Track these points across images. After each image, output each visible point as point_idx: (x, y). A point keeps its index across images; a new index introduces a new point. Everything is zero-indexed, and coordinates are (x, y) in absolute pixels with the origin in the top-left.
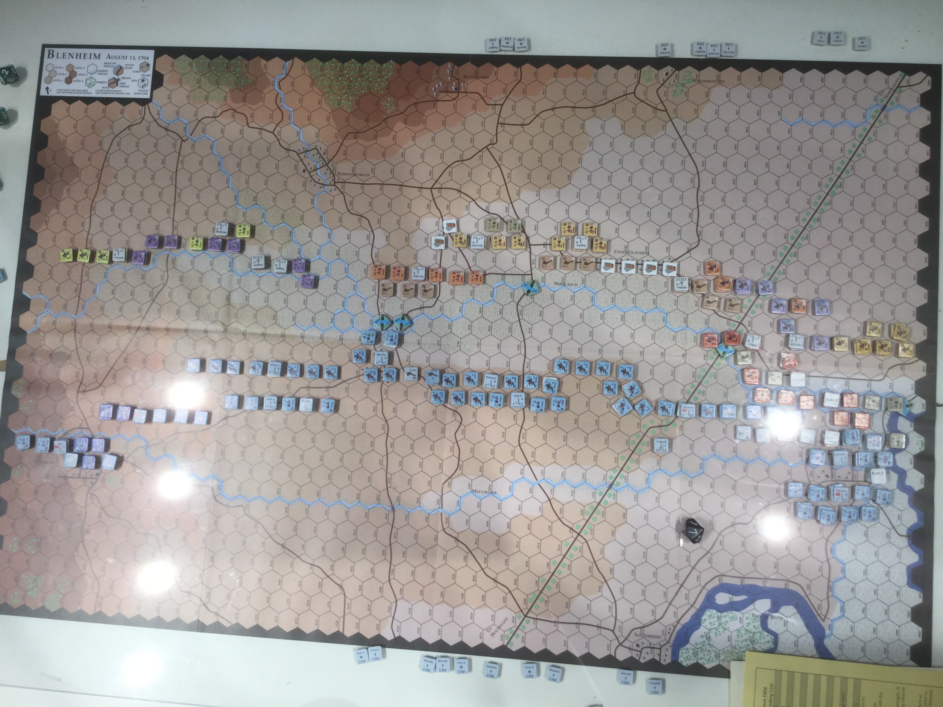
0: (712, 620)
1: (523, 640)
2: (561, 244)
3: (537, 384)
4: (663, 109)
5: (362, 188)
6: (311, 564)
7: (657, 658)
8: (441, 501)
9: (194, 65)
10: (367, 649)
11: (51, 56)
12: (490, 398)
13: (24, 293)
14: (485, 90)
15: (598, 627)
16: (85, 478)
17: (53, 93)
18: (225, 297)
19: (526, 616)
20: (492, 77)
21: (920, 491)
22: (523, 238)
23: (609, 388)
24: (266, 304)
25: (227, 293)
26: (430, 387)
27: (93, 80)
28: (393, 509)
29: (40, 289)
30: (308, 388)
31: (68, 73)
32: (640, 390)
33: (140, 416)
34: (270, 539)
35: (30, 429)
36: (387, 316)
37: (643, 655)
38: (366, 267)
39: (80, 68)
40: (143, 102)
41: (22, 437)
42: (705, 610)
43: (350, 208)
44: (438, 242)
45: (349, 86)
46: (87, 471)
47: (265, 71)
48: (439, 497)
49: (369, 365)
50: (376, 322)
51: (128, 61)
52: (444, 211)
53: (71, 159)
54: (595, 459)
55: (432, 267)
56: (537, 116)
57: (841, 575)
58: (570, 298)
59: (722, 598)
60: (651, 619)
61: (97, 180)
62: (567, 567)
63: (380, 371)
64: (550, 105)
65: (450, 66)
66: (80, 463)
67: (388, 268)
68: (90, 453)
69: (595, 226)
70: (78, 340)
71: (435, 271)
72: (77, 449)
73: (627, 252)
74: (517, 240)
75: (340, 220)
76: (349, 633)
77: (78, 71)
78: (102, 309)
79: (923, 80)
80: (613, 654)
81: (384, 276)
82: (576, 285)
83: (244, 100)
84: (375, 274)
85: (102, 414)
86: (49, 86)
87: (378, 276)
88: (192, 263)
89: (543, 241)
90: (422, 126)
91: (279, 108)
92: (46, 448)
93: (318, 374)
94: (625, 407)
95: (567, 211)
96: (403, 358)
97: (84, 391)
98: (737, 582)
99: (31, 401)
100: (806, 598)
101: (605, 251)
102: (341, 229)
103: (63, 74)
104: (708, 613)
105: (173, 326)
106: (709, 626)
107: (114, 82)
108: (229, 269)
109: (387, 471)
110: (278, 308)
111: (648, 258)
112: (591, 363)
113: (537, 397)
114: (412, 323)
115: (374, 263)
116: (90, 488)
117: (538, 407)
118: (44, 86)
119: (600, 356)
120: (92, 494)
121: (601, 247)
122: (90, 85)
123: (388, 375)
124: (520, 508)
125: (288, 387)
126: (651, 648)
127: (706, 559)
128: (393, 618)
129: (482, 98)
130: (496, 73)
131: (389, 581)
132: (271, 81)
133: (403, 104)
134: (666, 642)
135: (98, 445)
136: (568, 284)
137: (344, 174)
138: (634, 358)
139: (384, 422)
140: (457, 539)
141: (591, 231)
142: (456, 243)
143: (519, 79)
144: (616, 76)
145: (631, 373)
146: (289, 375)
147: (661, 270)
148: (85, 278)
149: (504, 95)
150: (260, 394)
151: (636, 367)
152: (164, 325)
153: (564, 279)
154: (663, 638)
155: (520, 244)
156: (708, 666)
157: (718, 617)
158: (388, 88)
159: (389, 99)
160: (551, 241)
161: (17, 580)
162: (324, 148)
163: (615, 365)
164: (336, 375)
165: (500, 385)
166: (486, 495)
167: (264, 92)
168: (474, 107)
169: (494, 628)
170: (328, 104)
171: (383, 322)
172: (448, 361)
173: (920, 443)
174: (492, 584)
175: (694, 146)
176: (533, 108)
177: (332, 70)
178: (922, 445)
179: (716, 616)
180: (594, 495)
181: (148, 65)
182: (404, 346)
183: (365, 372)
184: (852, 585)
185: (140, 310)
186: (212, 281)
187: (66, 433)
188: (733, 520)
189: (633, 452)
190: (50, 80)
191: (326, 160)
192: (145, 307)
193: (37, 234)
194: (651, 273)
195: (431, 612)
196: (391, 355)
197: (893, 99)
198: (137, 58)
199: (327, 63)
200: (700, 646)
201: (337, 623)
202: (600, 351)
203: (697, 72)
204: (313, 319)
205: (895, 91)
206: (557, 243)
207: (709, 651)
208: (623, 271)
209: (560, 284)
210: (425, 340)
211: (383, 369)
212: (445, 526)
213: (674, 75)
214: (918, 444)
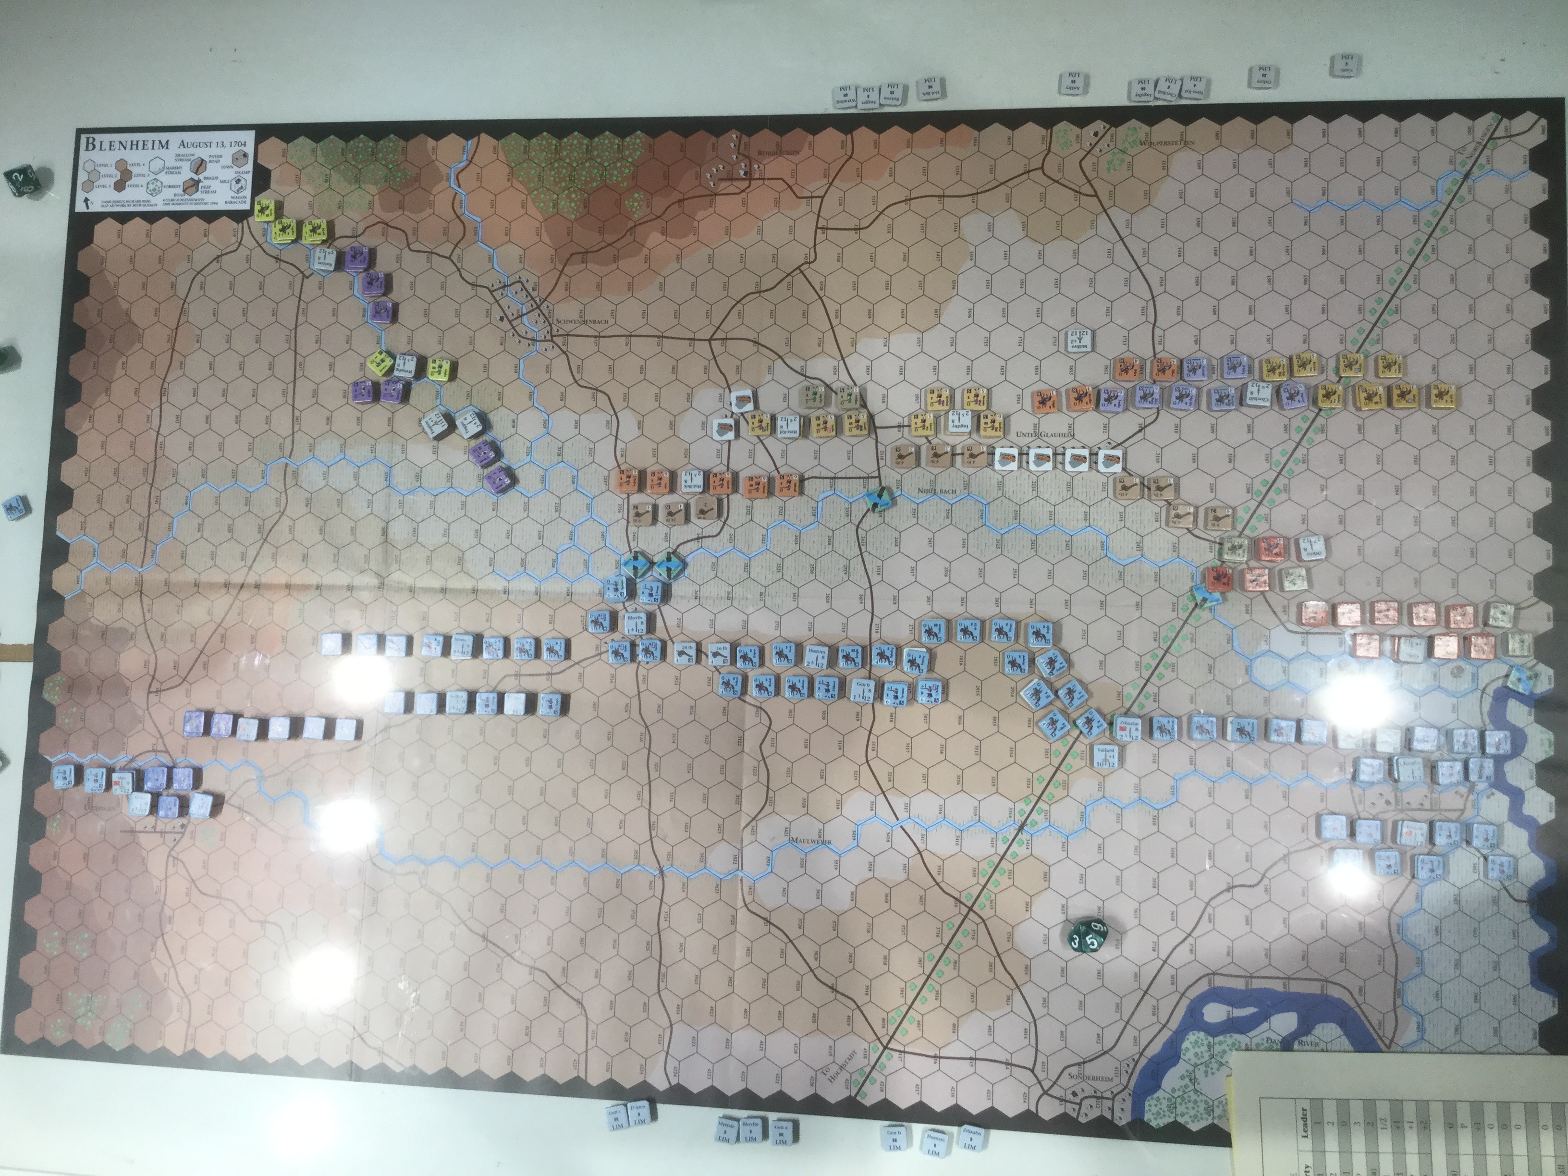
0: (1197, 1050)
1: (883, 1087)
2: (927, 424)
3: (893, 659)
4: (1092, 192)
5: (597, 344)
6: (531, 967)
7: (1109, 1117)
8: (738, 859)
9: (319, 152)
10: (626, 1105)
11: (91, 147)
12: (817, 685)
13: (58, 533)
14: (794, 174)
15: (1008, 1064)
16: (163, 833)
17: (95, 208)
18: (380, 531)
19: (885, 1048)
20: (806, 151)
21: (1549, 825)
22: (863, 418)
23: (1013, 663)
24: (445, 540)
25: (383, 524)
26: (718, 670)
27: (159, 184)
28: (662, 872)
29: (83, 528)
30: (518, 675)
31: (119, 174)
32: (1064, 664)
33: (249, 728)
34: (463, 927)
35: (74, 755)
36: (643, 554)
37: (1083, 1110)
38: (606, 473)
39: (139, 165)
40: (239, 216)
41: (62, 768)
42: (1187, 1034)
43: (578, 377)
44: (723, 428)
45: (570, 176)
46: (167, 820)
47: (434, 157)
48: (736, 852)
49: (616, 636)
50: (626, 564)
51: (214, 151)
52: (732, 377)
53: (128, 314)
54: (995, 782)
55: (715, 470)
56: (881, 213)
57: (1416, 970)
58: (944, 514)
59: (1214, 1013)
60: (1097, 1049)
61: (169, 345)
62: (952, 964)
63: (633, 645)
64: (902, 195)
65: (734, 136)
66: (154, 808)
67: (642, 474)
68: (171, 791)
69: (983, 392)
70: (146, 608)
71: (719, 476)
72: (148, 785)
73: (1037, 434)
74: (853, 420)
75: (563, 397)
76: (596, 1078)
77: (135, 170)
78: (183, 556)
79: (1534, 124)
80: (1033, 1109)
81: (636, 488)
82: (954, 492)
83: (402, 207)
84: (621, 485)
85: (188, 728)
86: (88, 196)
87: (626, 488)
88: (326, 475)
89: (896, 421)
90: (691, 238)
91: (458, 217)
92: (100, 786)
93: (532, 652)
94: (1042, 695)
95: (936, 369)
96: (672, 622)
97: (158, 691)
98: (1239, 984)
99: (75, 709)
100: (1357, 1010)
101: (1001, 434)
102: (565, 411)
103: (110, 176)
104: (1192, 1037)
105: (296, 580)
106: (1194, 1060)
107: (192, 186)
108: (385, 484)
109: (649, 811)
110: (465, 546)
111: (1073, 443)
112: (983, 622)
113: (893, 682)
114: (685, 565)
115: (619, 466)
116: (172, 849)
117: (896, 697)
118: (80, 196)
119: (997, 610)
120: (175, 858)
121: (993, 428)
122: (154, 192)
123: (647, 651)
124: (871, 867)
125: (486, 675)
126: (1097, 1098)
127: (1186, 946)
128: (667, 1053)
129: (790, 187)
130: (811, 145)
131: (659, 992)
132: (444, 173)
133: (659, 203)
134: (1121, 1087)
135: (183, 779)
136: (941, 491)
137: (566, 322)
138: (1056, 612)
139: (643, 730)
140: (768, 921)
141: (976, 402)
142: (753, 429)
143: (849, 153)
144: (1010, 140)
145: (1049, 636)
146: (485, 655)
147: (1096, 463)
148: (154, 507)
149: (825, 181)
150: (440, 688)
151: (1057, 626)
152: (283, 579)
153: (933, 482)
154: (1116, 1081)
155: (859, 427)
156: (1195, 1127)
157: (1209, 1046)
158: (634, 177)
159: (636, 195)
160: (910, 420)
161: (60, 999)
162: (533, 279)
163: (1023, 623)
164: (562, 652)
165: (832, 662)
166: (815, 845)
167: (434, 192)
168: (777, 203)
169: (834, 1069)
170: (537, 208)
171: (636, 563)
172: (746, 624)
173: (1546, 743)
174: (830, 995)
175: (1145, 253)
176: (875, 202)
177: (543, 151)
178: (1550, 746)
179: (1206, 1042)
180: (994, 843)
181: (245, 155)
182: (673, 602)
183: (610, 647)
184: (1436, 987)
185: (243, 556)
186: (357, 505)
187: (132, 760)
188: (1229, 880)
189: (1057, 769)
190: (90, 185)
191: (537, 299)
192: (252, 552)
193: (75, 437)
194: (1079, 469)
195: (728, 1043)
196: (651, 619)
197: (1482, 160)
198: (227, 144)
199: (534, 140)
200: (1180, 1093)
201: (576, 1063)
202: (998, 602)
203: (1146, 128)
204: (523, 563)
205: (1485, 146)
206: (920, 424)
207: (1196, 1102)
208: (1032, 467)
209: (928, 491)
210: (706, 591)
211: (638, 642)
212: (748, 899)
213: (1108, 136)
214: (1542, 744)
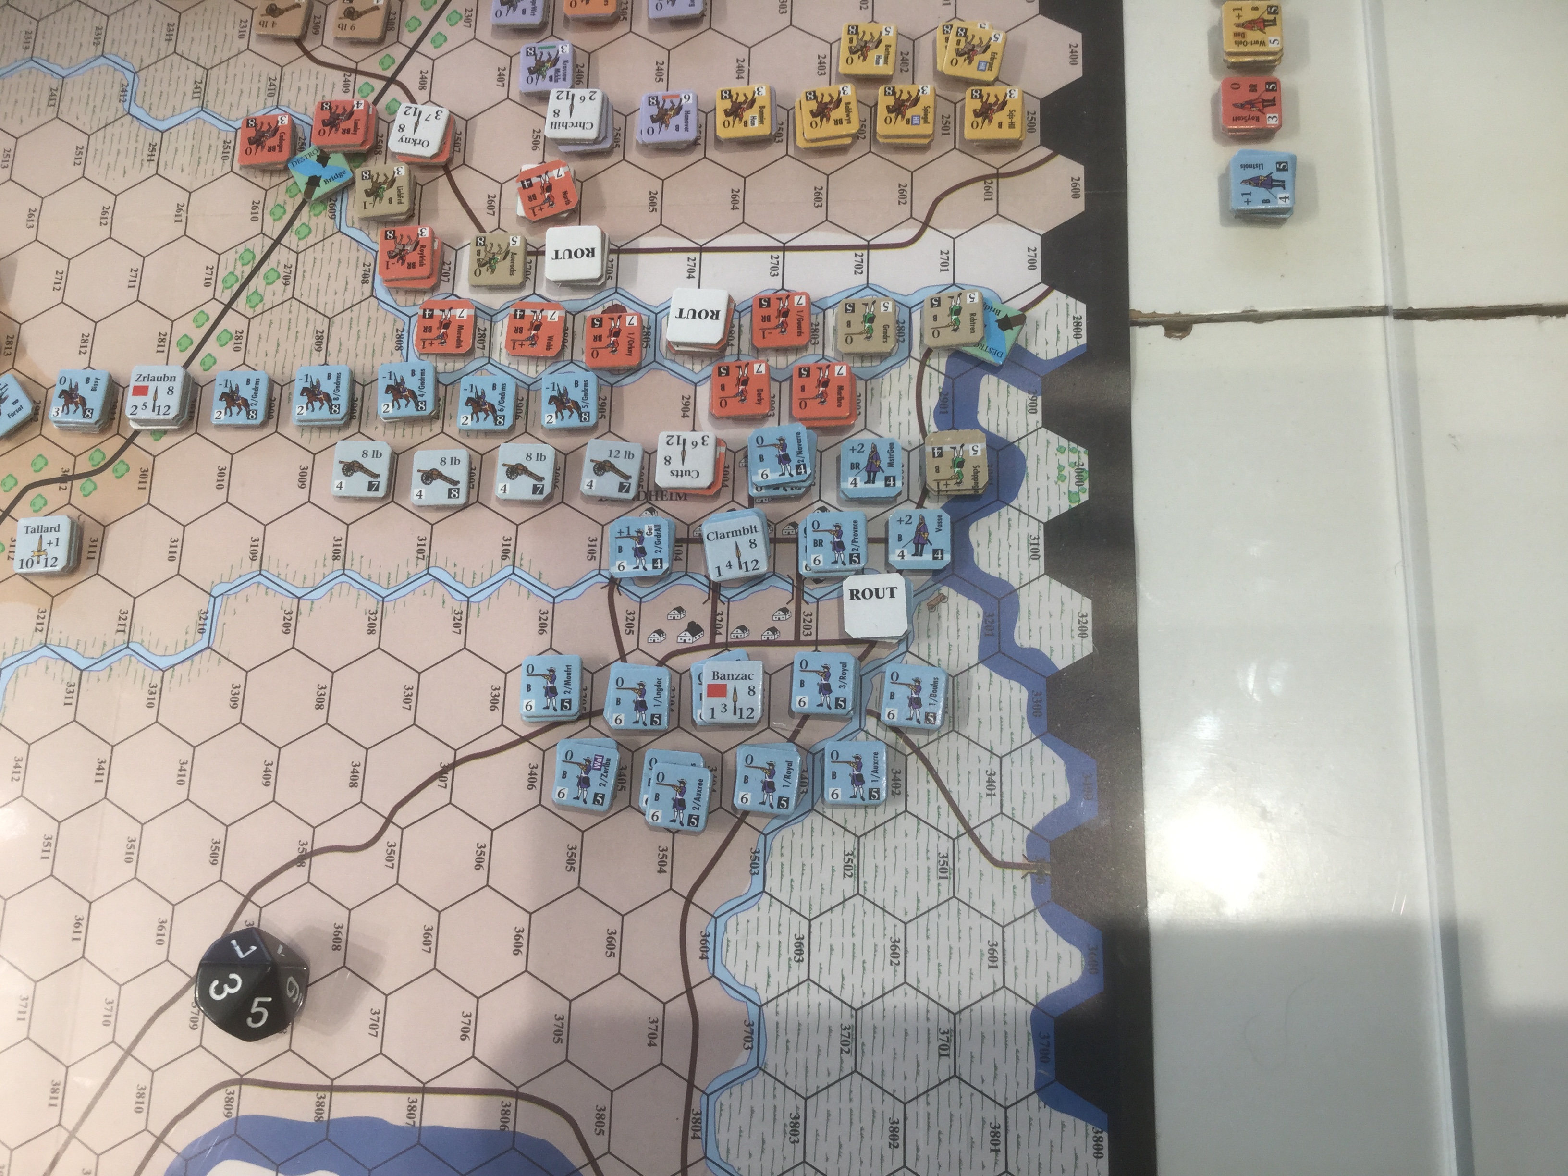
21: (1076, 668)
57: (744, 1057)
98: (303, 1111)
127: (183, 1010)
173: (1071, 473)
178: (1080, 481)
214: (1061, 478)
